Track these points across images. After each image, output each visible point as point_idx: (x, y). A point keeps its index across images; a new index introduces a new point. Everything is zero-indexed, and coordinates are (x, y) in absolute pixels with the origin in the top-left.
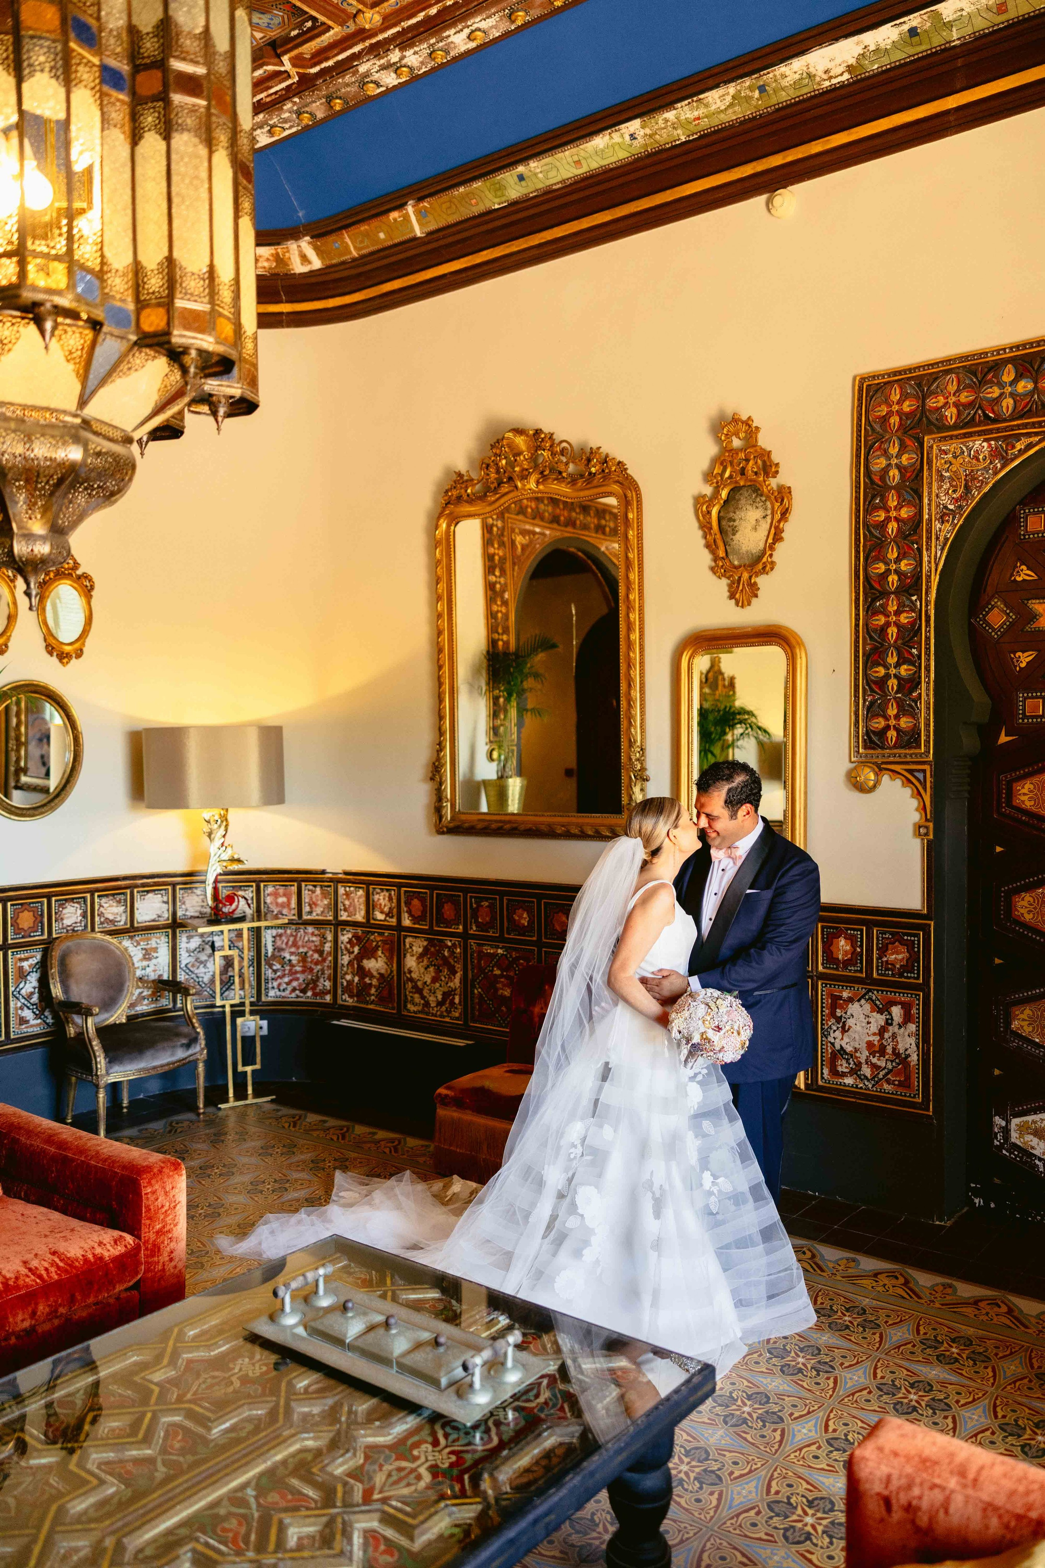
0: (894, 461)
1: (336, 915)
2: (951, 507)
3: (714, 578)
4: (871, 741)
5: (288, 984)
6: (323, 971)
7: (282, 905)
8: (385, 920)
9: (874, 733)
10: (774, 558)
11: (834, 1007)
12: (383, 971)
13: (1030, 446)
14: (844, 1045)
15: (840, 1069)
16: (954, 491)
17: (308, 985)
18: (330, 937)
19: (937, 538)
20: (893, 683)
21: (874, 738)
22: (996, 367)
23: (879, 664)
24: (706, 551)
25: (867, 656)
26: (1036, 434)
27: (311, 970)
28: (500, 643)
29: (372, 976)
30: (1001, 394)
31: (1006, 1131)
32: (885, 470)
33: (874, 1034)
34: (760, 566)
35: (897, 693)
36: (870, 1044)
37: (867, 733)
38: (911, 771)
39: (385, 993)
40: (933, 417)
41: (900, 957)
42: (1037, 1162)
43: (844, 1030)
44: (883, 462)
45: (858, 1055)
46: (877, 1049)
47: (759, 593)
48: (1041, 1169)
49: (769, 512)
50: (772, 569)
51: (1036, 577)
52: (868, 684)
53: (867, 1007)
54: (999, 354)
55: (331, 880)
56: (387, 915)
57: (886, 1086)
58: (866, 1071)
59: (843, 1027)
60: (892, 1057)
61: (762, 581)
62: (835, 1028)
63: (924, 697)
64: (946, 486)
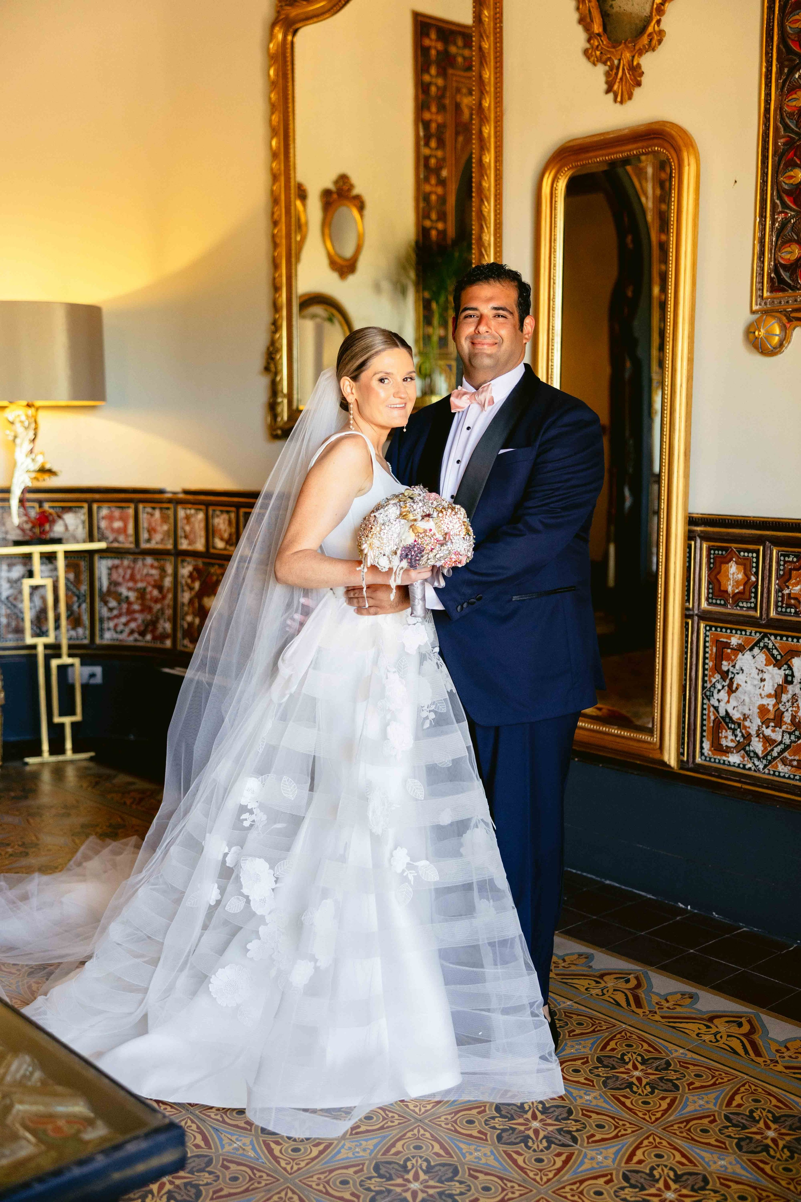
1: (176, 543)
3: (589, 65)
4: (781, 280)
5: (126, 624)
6: (162, 610)
7: (118, 531)
8: (225, 549)
9: (784, 267)
10: (663, 26)
11: (720, 657)
14: (730, 711)
15: (724, 742)
17: (147, 626)
18: (169, 569)
21: (785, 275)
24: (580, 29)
25: (779, 155)
27: (150, 609)
28: (434, 233)
33: (769, 696)
34: (645, 40)
36: (763, 710)
37: (776, 270)
43: (731, 690)
45: (747, 724)
46: (772, 717)
47: (644, 80)
50: (660, 42)
52: (780, 198)
53: (761, 657)
55: (170, 501)
57: (781, 768)
58: (757, 746)
59: (730, 685)
60: (791, 728)
61: (647, 61)
62: (719, 686)
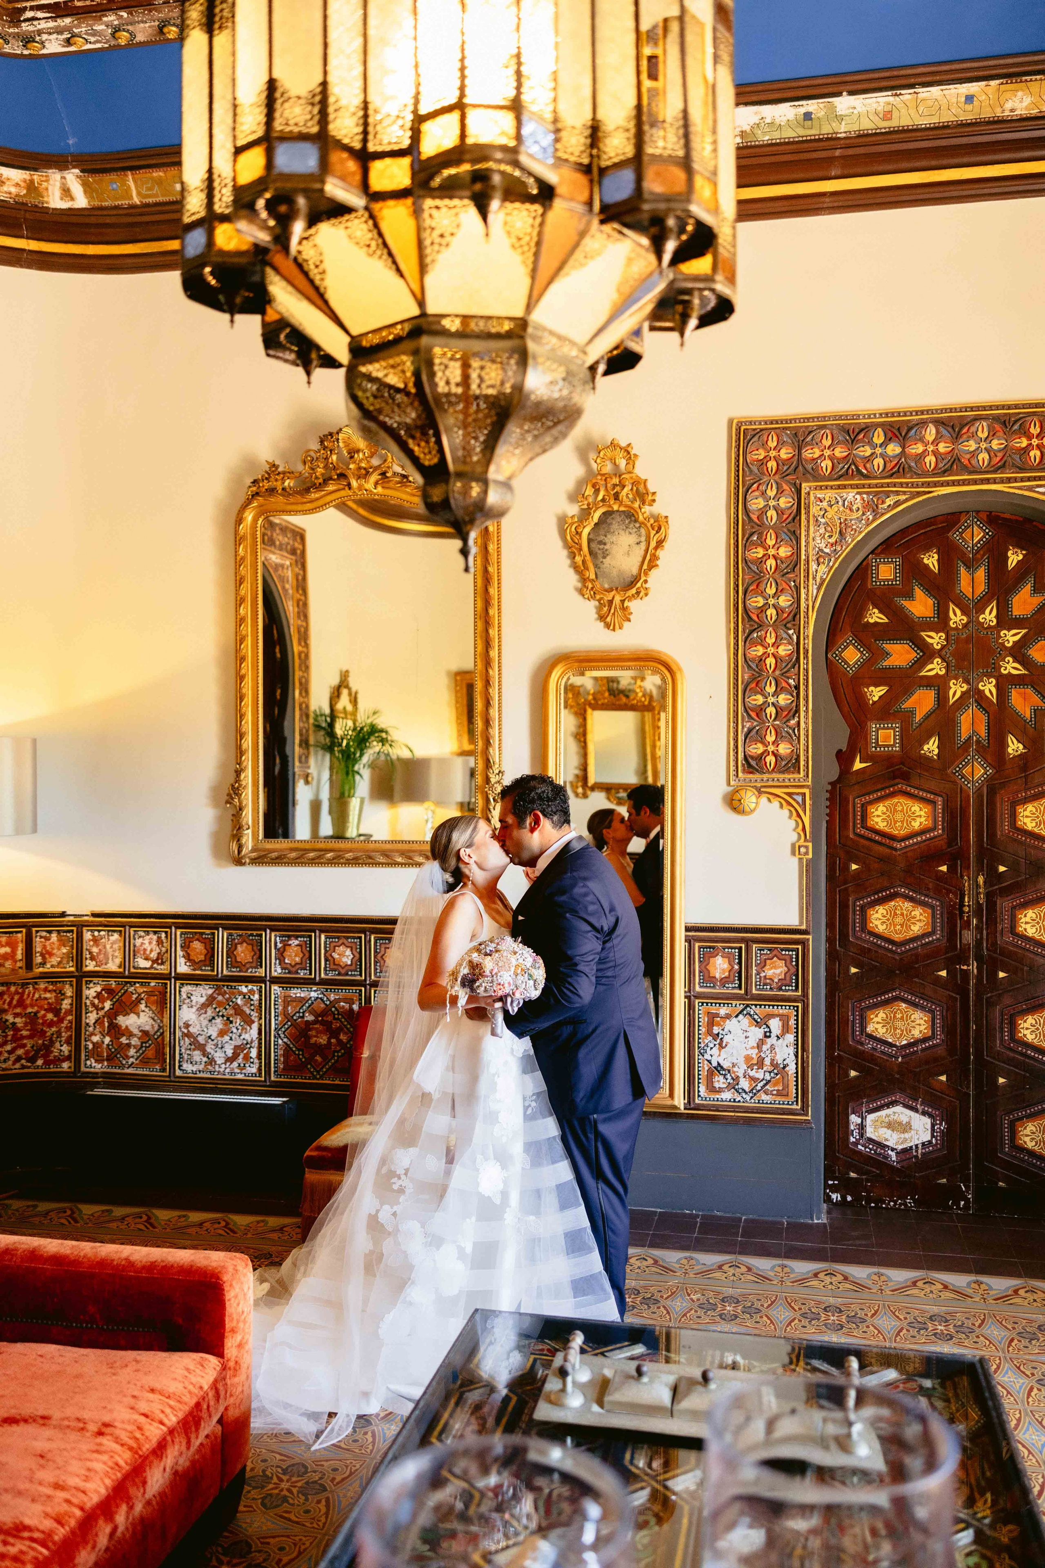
0: (772, 503)
1: (79, 966)
2: (827, 550)
3: (581, 599)
4: (750, 766)
6: (59, 1034)
8: (151, 967)
9: (752, 757)
10: (649, 584)
11: (711, 1024)
12: (147, 1028)
13: (897, 504)
14: (721, 1062)
15: (717, 1085)
16: (830, 537)
17: (37, 1052)
18: (69, 991)
19: (814, 578)
20: (771, 710)
21: (753, 763)
22: (866, 429)
23: (756, 693)
24: (571, 571)
25: (746, 685)
26: (904, 493)
27: (42, 1033)
29: (131, 1035)
30: (872, 454)
31: (862, 1127)
32: (763, 512)
33: (753, 1048)
34: (634, 591)
35: (775, 719)
36: (748, 1058)
37: (745, 758)
38: (790, 794)
39: (150, 1053)
40: (809, 467)
41: (778, 971)
42: (890, 1152)
43: (721, 1046)
44: (761, 503)
45: (735, 1069)
46: (755, 1061)
47: (631, 617)
48: (894, 1159)
49: (643, 539)
50: (646, 595)
51: (886, 621)
52: (746, 711)
53: (745, 1022)
54: (869, 418)
55: (73, 924)
56: (154, 962)
57: (764, 1097)
58: (744, 1084)
59: (720, 1044)
60: (770, 1068)
61: (634, 605)
62: (711, 1045)
63: (802, 725)
64: (822, 531)
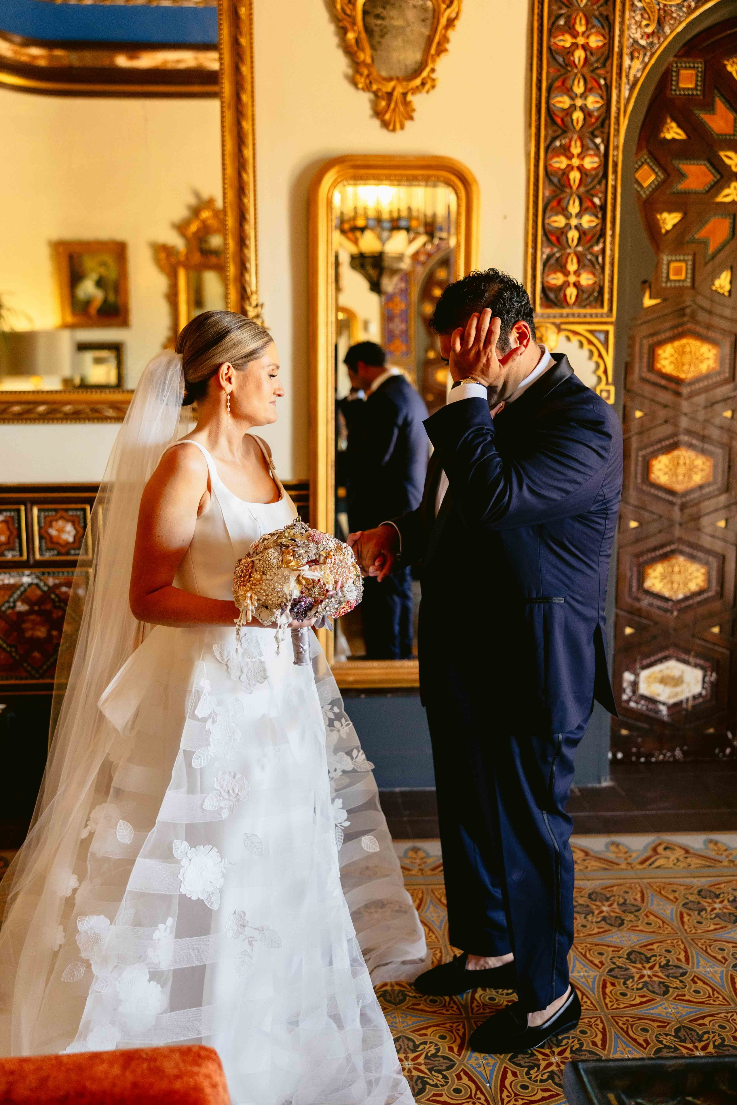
2: (643, 42)
3: (353, 90)
4: (548, 299)
9: (551, 289)
10: (435, 74)
16: (647, 25)
19: (627, 76)
20: (573, 235)
21: (552, 296)
23: (557, 213)
24: (341, 52)
25: (547, 202)
31: (635, 685)
34: (418, 82)
35: (577, 245)
37: (544, 290)
38: (592, 332)
42: (661, 707)
47: (415, 115)
48: (665, 713)
49: (430, 14)
50: (433, 87)
51: (684, 137)
52: (547, 235)
63: (608, 252)
64: (638, 18)
